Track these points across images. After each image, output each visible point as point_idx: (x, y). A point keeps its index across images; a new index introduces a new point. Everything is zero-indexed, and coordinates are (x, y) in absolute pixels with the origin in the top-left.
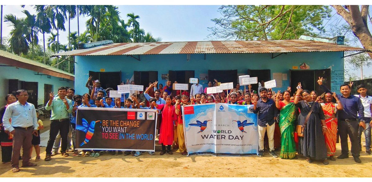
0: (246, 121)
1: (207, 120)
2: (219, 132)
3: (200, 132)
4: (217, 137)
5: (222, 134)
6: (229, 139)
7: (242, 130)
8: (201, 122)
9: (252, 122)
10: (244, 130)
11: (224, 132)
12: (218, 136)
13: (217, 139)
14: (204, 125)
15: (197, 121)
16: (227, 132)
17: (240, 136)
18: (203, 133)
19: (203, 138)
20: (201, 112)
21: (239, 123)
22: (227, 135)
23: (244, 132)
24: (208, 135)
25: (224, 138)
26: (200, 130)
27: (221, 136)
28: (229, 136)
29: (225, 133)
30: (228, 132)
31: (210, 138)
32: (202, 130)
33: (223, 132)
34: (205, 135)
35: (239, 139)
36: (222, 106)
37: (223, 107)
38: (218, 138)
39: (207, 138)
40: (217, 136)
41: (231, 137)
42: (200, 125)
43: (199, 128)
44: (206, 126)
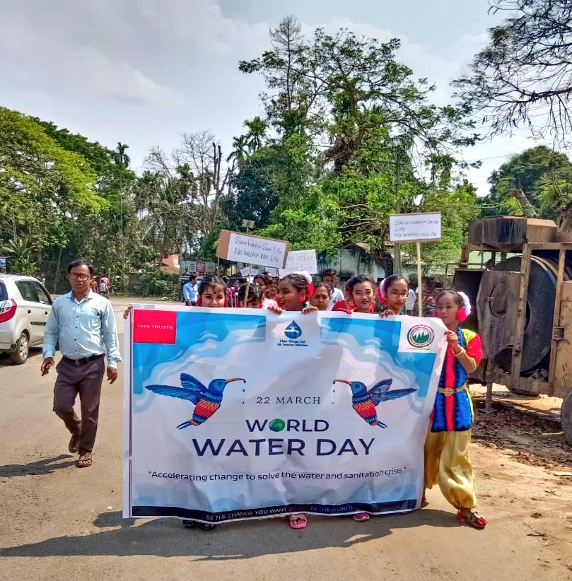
0: (389, 382)
1: (227, 379)
2: (280, 425)
3: (189, 423)
4: (271, 447)
5: (293, 434)
6: (319, 453)
7: (370, 417)
8: (199, 384)
9: (408, 387)
10: (379, 418)
11: (300, 428)
12: (274, 443)
13: (271, 453)
14: (208, 395)
15: (185, 378)
16: (310, 425)
17: (361, 441)
18: (202, 432)
19: (201, 453)
20: (202, 342)
21: (359, 390)
22: (311, 439)
23: (379, 424)
24: (223, 441)
25: (299, 450)
26: (190, 417)
27: (286, 442)
28: (319, 441)
29: (304, 430)
30: (313, 429)
31: (228, 454)
32: (200, 416)
33: (295, 428)
34: (209, 442)
35: (356, 453)
36: (294, 324)
37: (298, 328)
38: (274, 450)
39: (216, 453)
40: (270, 441)
41: (326, 447)
42: (193, 393)
43: (186, 408)
44: (219, 402)
